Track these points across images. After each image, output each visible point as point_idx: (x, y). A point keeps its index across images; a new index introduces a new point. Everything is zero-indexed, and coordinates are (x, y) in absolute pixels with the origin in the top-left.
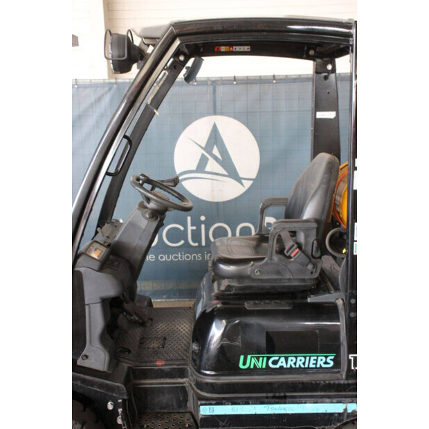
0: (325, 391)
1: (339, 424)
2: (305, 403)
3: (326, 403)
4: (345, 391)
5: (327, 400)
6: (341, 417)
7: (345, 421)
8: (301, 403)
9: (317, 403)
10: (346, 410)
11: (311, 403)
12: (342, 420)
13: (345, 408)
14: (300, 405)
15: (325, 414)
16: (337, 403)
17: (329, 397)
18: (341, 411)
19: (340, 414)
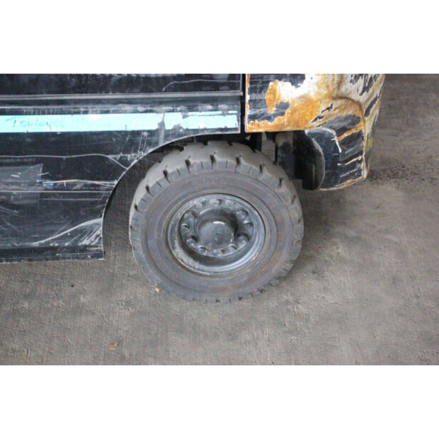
0: (123, 91)
1: (151, 150)
2: (86, 112)
3: (125, 112)
4: (160, 91)
5: (128, 107)
6: (154, 139)
7: (162, 144)
8: (78, 113)
9: (107, 112)
10: (162, 124)
11: (96, 112)
12: (157, 143)
13: (160, 121)
14: (76, 116)
15: (125, 133)
16: (146, 112)
17: (129, 102)
18: (154, 127)
19: (151, 133)
